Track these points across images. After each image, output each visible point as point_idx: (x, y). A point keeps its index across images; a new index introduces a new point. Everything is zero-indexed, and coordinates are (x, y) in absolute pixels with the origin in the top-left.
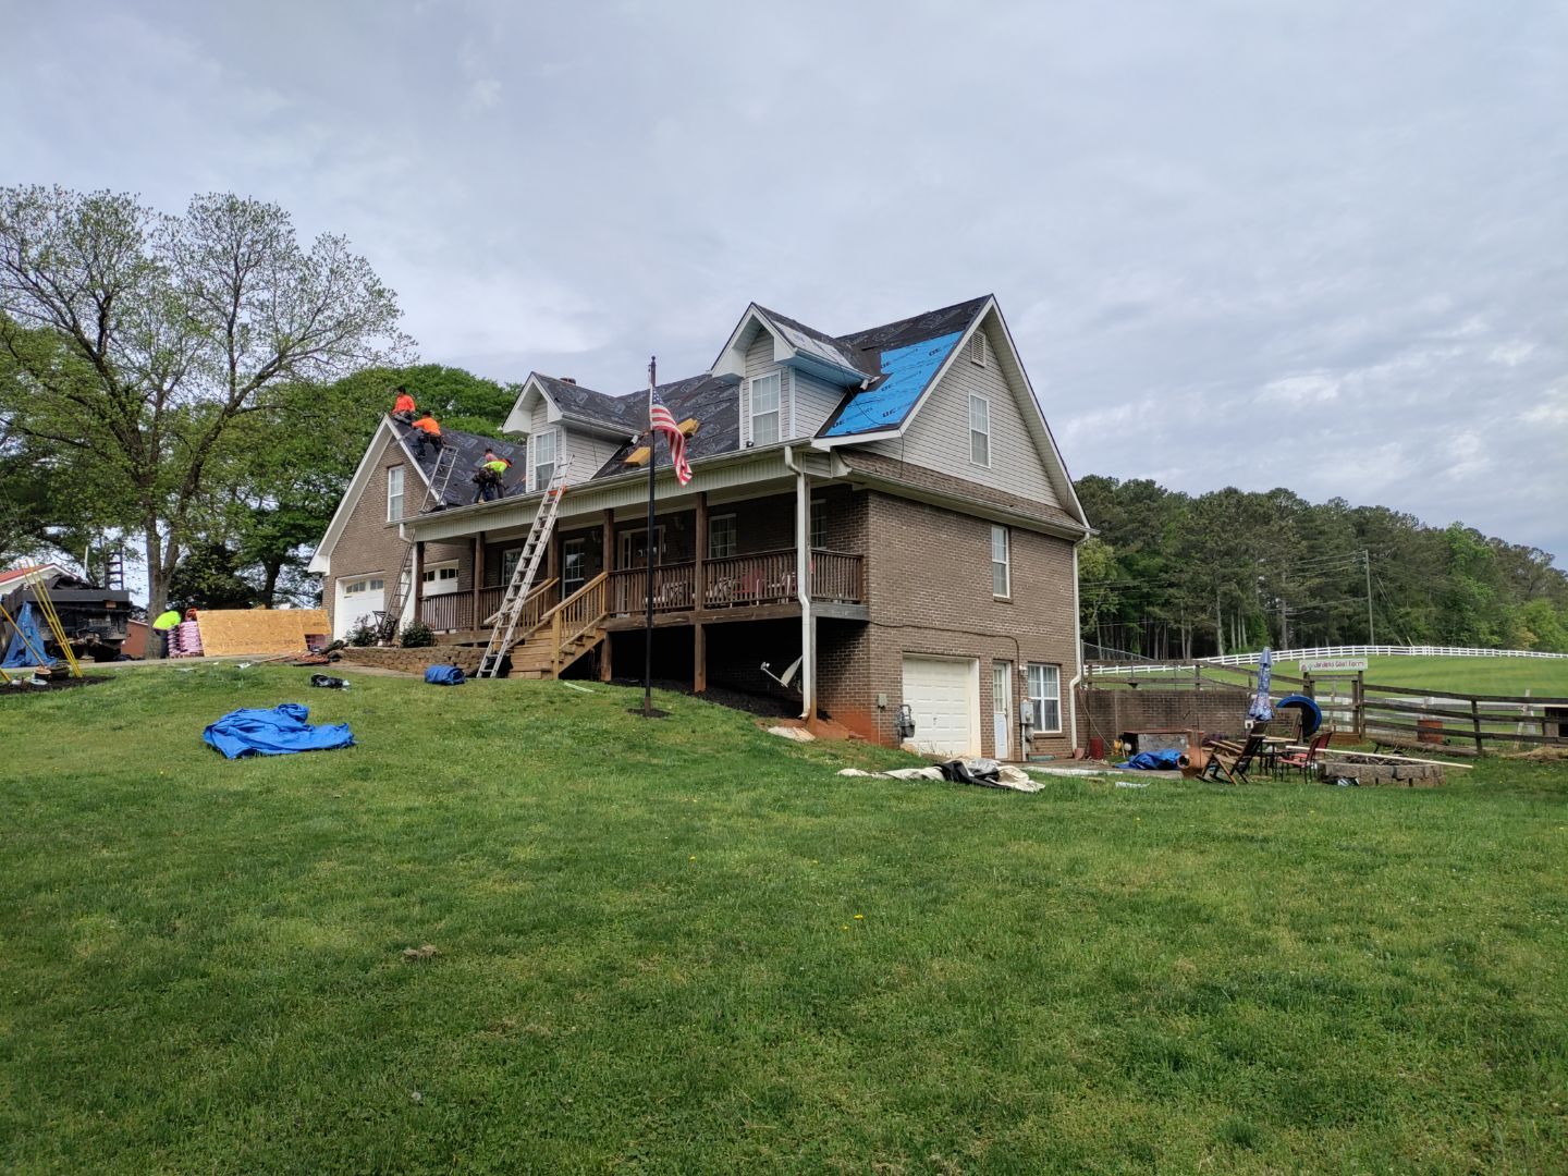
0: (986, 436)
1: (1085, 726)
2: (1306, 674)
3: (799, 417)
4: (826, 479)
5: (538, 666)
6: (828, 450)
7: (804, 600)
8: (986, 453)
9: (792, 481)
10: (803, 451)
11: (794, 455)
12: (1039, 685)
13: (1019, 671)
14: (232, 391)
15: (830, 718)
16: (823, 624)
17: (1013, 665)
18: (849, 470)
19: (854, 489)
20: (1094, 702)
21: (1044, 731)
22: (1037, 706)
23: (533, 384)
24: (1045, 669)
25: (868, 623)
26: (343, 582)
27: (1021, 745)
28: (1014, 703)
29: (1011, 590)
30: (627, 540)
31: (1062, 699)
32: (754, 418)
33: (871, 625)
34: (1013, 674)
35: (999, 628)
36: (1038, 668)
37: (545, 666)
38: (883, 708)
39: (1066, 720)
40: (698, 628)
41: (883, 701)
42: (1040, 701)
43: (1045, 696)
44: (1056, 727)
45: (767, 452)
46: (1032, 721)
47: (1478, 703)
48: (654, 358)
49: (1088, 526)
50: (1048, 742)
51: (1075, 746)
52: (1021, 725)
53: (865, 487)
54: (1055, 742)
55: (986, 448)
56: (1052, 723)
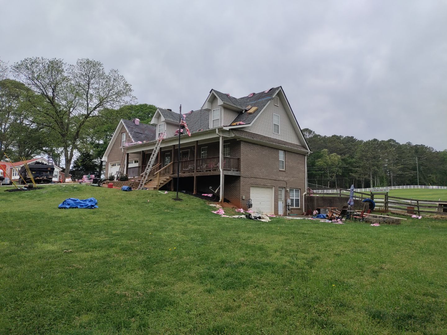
0: (278, 126)
1: (307, 207)
2: (371, 193)
3: (225, 120)
4: (227, 138)
5: (153, 187)
6: (228, 130)
7: (221, 170)
8: (278, 130)
9: (218, 138)
10: (221, 130)
11: (219, 131)
12: (294, 194)
13: (287, 191)
14: (88, 112)
15: (230, 202)
16: (226, 177)
17: (285, 189)
18: (234, 135)
19: (237, 140)
20: (309, 200)
21: (294, 207)
22: (292, 200)
23: (158, 111)
24: (295, 190)
25: (240, 176)
26: (111, 164)
27: (287, 211)
28: (285, 199)
29: (285, 168)
30: (181, 153)
31: (300, 199)
32: (213, 120)
33: (241, 177)
34: (285, 191)
35: (281, 178)
36: (293, 190)
37: (155, 187)
38: (244, 199)
39: (302, 204)
40: (195, 177)
41: (244, 198)
42: (293, 199)
43: (295, 197)
44: (299, 207)
45: (212, 130)
46: (290, 204)
47: (419, 202)
48: (181, 105)
49: (309, 151)
50: (295, 210)
51: (304, 211)
52: (287, 205)
53: (240, 139)
54: (298, 210)
55: (278, 128)
56: (297, 205)
